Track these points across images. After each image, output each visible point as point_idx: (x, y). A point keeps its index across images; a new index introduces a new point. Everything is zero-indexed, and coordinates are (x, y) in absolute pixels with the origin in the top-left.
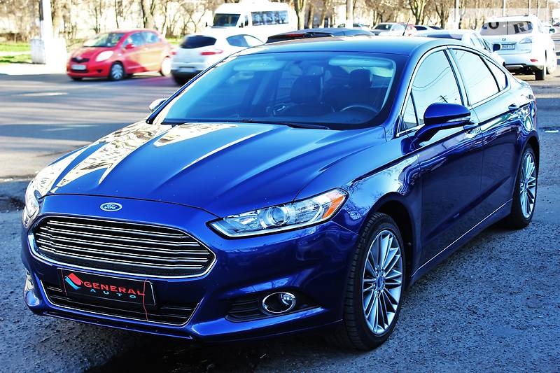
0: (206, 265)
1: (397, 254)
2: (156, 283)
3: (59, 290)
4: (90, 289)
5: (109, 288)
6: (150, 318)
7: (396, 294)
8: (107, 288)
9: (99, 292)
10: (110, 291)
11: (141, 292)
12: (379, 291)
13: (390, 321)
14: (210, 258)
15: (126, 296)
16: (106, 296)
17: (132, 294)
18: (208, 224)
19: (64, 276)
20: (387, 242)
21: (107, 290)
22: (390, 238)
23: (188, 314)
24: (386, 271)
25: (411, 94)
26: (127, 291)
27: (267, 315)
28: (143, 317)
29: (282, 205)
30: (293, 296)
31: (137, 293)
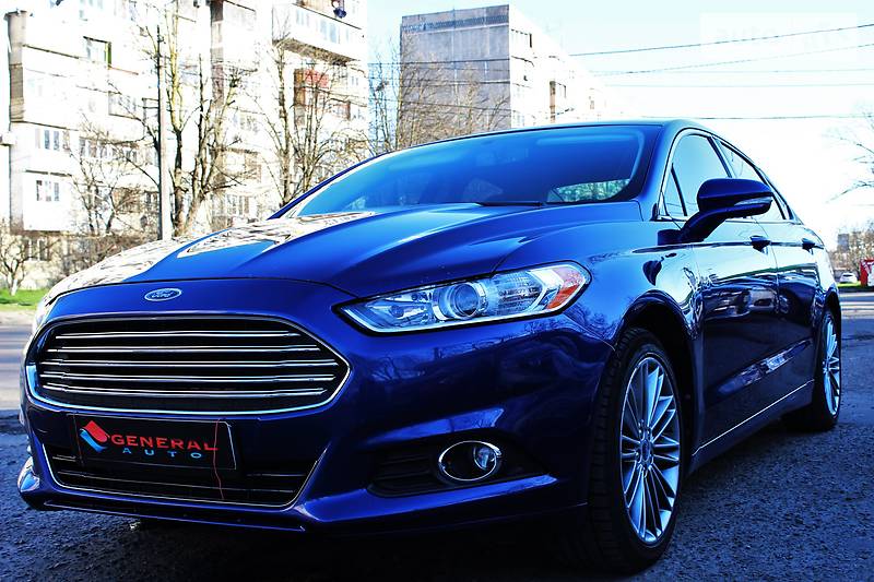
0: (330, 387)
1: (671, 407)
2: (237, 424)
3: (72, 459)
4: (122, 447)
5: (155, 442)
6: (229, 496)
7: (672, 478)
8: (150, 444)
9: (138, 451)
10: (155, 447)
11: (211, 445)
12: (646, 466)
13: (664, 526)
14: (339, 372)
15: (183, 455)
16: (150, 459)
17: (194, 450)
18: (337, 311)
19: (78, 429)
20: (655, 381)
21: (150, 446)
22: (660, 375)
23: (296, 484)
24: (655, 433)
25: (673, 171)
26: (185, 445)
27: (445, 485)
28: (215, 495)
29: (474, 279)
30: (496, 449)
31: (203, 447)
